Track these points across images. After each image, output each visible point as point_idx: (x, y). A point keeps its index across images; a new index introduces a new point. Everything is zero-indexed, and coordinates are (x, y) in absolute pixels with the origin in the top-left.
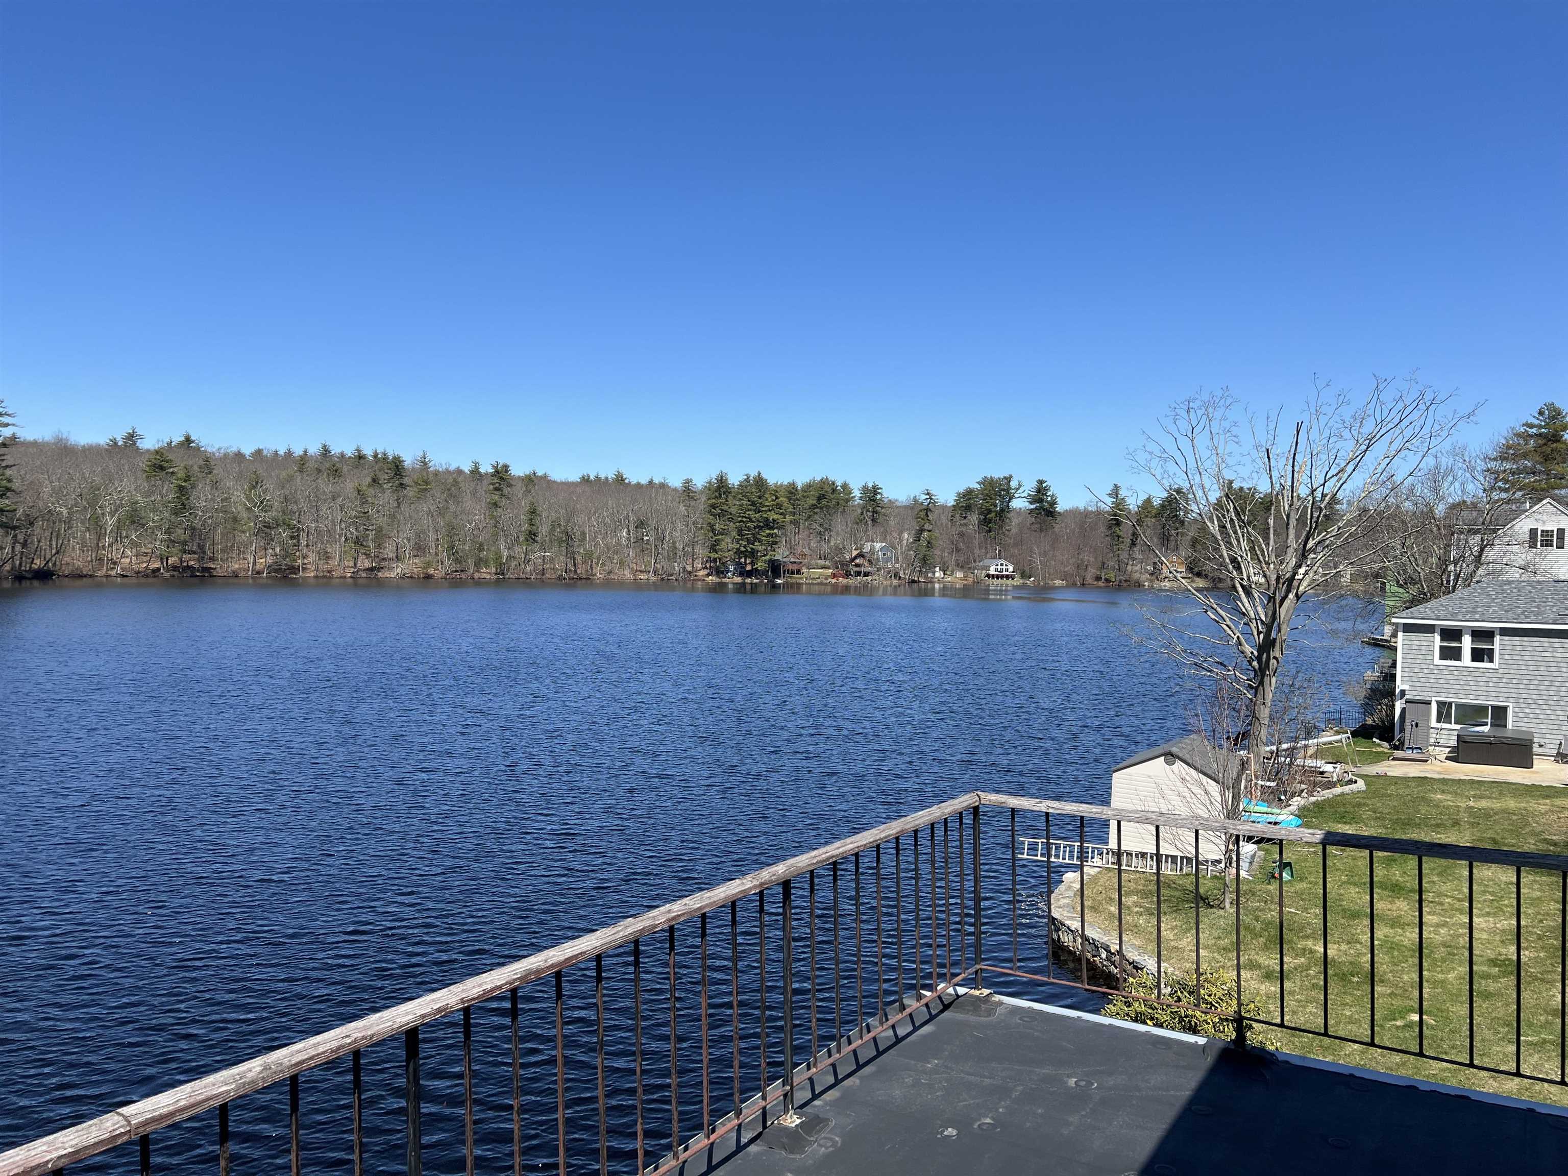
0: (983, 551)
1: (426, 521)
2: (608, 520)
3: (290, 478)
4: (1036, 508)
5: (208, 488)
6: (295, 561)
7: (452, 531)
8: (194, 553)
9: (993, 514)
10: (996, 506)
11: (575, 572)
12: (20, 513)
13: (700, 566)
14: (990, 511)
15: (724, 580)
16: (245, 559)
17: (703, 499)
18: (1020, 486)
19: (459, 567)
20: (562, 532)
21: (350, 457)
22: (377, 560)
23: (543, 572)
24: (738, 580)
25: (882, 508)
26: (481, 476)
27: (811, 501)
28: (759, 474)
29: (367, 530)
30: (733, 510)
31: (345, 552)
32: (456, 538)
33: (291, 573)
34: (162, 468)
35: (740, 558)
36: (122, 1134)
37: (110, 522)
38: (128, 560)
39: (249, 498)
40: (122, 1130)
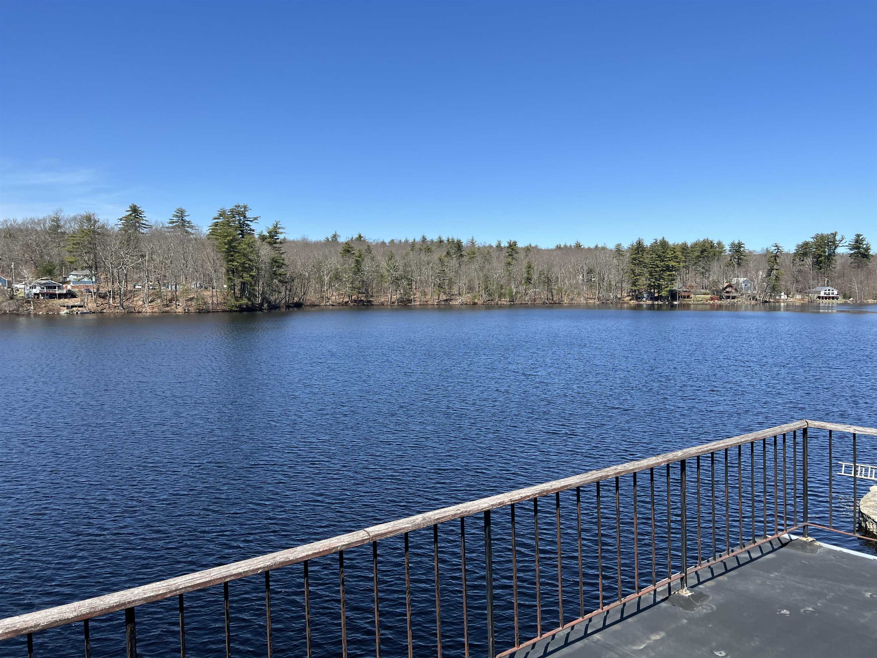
0: (816, 281)
1: (474, 274)
2: (571, 270)
3: (407, 254)
4: (855, 253)
5: (369, 261)
6: (410, 296)
7: (487, 278)
8: (364, 293)
9: (823, 258)
10: (825, 252)
11: (553, 299)
12: (288, 275)
13: (626, 294)
14: (820, 256)
15: (641, 303)
16: (387, 296)
17: (628, 255)
18: (843, 239)
19: (490, 298)
20: (545, 278)
21: (436, 242)
22: (449, 295)
23: (535, 300)
24: (650, 302)
25: (744, 256)
26: (502, 248)
27: (697, 254)
28: (663, 238)
29: (444, 280)
30: (647, 261)
31: (434, 292)
32: (489, 283)
33: (408, 303)
34: (349, 251)
35: (651, 289)
36: (366, 539)
37: (326, 279)
38: (334, 298)
39: (388, 265)
40: (367, 538)
